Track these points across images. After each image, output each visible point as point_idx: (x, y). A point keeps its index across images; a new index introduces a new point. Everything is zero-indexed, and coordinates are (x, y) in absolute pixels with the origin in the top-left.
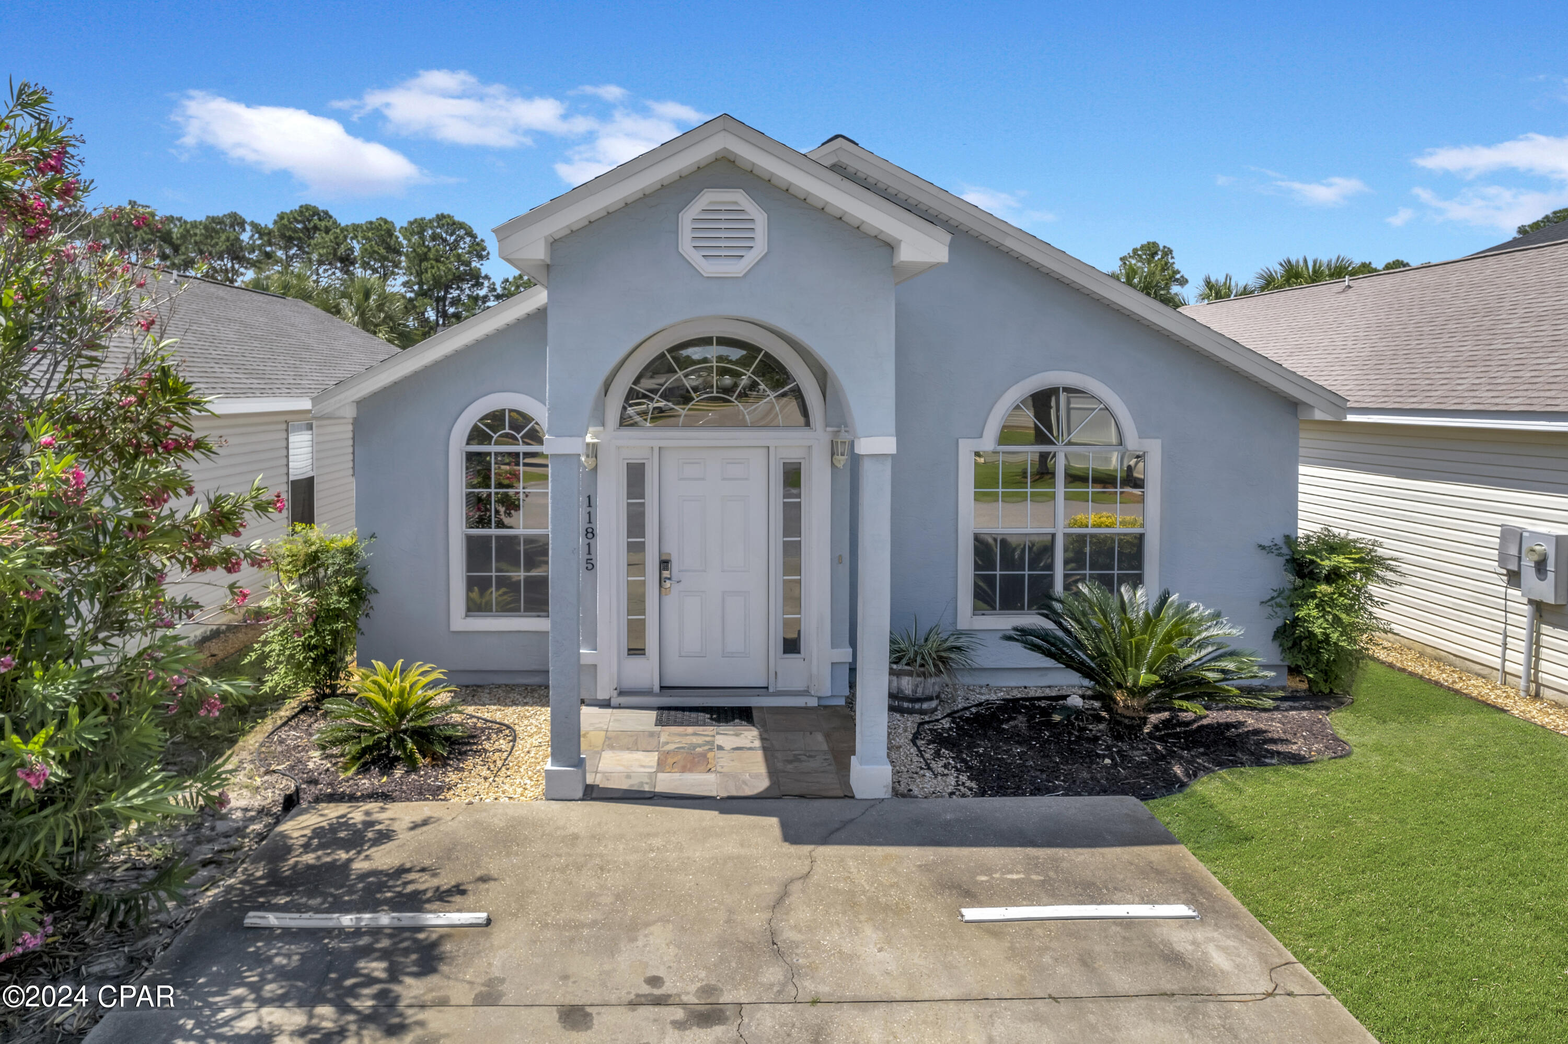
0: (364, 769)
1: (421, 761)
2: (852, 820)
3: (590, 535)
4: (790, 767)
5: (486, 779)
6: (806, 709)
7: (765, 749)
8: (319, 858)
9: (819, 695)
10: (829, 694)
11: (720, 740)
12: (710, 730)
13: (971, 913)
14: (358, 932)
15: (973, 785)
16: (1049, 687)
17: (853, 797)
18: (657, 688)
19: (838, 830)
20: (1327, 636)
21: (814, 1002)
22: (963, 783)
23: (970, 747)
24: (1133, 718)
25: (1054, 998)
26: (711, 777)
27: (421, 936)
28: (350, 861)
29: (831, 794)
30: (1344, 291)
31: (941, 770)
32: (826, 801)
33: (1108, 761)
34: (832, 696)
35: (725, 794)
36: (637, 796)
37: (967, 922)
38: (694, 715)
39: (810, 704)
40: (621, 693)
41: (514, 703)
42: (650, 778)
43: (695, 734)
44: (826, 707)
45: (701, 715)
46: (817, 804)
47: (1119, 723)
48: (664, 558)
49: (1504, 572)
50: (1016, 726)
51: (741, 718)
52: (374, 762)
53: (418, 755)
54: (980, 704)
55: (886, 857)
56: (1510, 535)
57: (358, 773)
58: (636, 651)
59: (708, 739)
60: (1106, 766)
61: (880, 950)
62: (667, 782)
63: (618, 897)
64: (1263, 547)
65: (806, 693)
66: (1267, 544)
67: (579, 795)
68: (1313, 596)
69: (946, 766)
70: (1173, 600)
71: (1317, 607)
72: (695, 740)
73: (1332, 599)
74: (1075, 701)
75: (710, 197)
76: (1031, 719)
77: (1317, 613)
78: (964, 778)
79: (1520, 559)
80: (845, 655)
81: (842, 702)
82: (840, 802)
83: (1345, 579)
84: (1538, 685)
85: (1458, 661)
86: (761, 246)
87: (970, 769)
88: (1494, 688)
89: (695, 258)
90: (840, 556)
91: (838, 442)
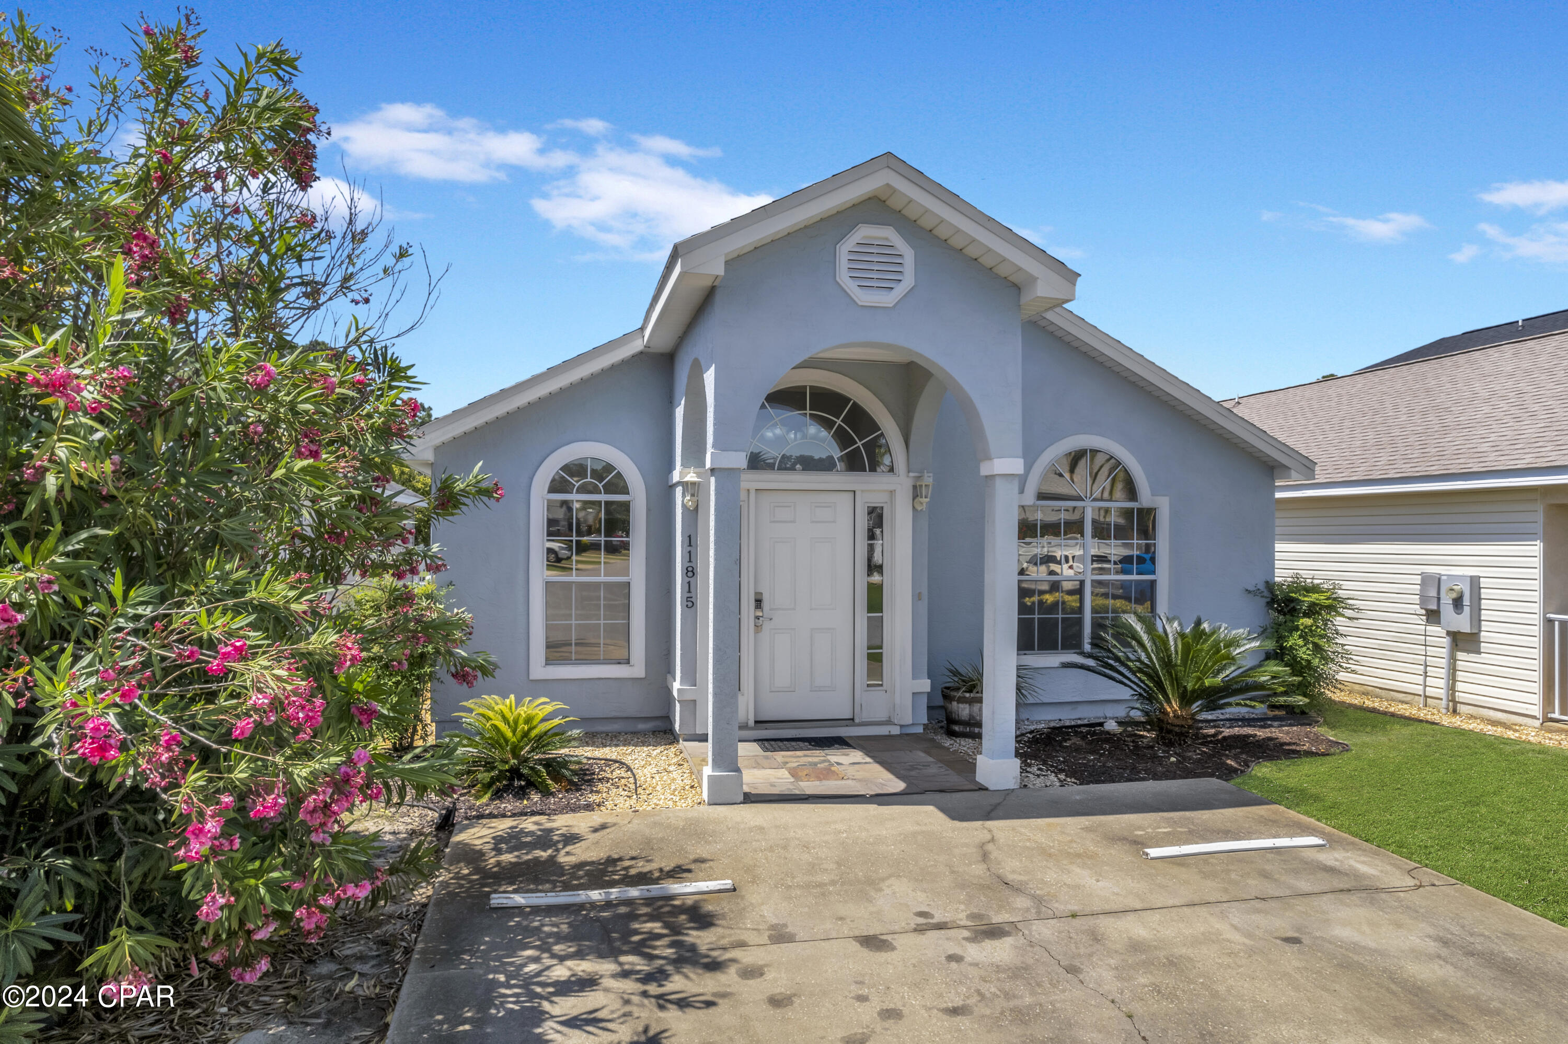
0: (498, 795)
1: (553, 787)
2: (999, 803)
3: (690, 574)
4: (913, 773)
5: (629, 797)
6: (890, 737)
7: (878, 762)
8: (517, 857)
9: (902, 723)
10: (910, 722)
11: (833, 759)
12: (818, 753)
13: (1154, 852)
14: (609, 905)
15: (1073, 780)
16: (1079, 719)
17: (987, 789)
18: (751, 723)
19: (992, 810)
20: (1309, 662)
21: (1074, 916)
22: (1064, 780)
23: (1051, 757)
24: (1182, 726)
25: (1263, 899)
26: (848, 782)
27: (676, 903)
28: (552, 859)
29: (965, 788)
30: (1234, 406)
31: (1038, 772)
32: (966, 793)
33: (1173, 759)
34: (913, 724)
35: (871, 793)
36: (792, 798)
37: (1152, 859)
38: (794, 743)
39: (893, 733)
42: (793, 785)
43: (806, 756)
44: (907, 734)
45: (801, 744)
46: (959, 795)
47: (1169, 732)
48: (758, 597)
49: (1423, 612)
50: (1075, 744)
51: (840, 744)
52: (506, 789)
53: (549, 782)
54: (1032, 732)
55: (1049, 825)
56: (1429, 581)
57: (491, 799)
59: (822, 758)
60: (1172, 763)
61: (1098, 881)
62: (809, 787)
63: (839, 864)
64: (1249, 591)
65: (889, 722)
66: (1251, 588)
67: (741, 798)
68: (1297, 628)
69: (1039, 769)
70: (1205, 626)
71: (1300, 637)
72: (810, 759)
73: (1311, 630)
74: (1111, 726)
75: (864, 232)
76: (1084, 737)
77: (1301, 642)
78: (1062, 776)
79: (1439, 599)
80: (925, 685)
81: (920, 730)
82: (977, 793)
83: (1320, 614)
84: (1455, 703)
85: (1383, 693)
86: (908, 280)
87: (1061, 771)
88: (1419, 709)
89: (851, 287)
90: (920, 593)
91: (921, 486)
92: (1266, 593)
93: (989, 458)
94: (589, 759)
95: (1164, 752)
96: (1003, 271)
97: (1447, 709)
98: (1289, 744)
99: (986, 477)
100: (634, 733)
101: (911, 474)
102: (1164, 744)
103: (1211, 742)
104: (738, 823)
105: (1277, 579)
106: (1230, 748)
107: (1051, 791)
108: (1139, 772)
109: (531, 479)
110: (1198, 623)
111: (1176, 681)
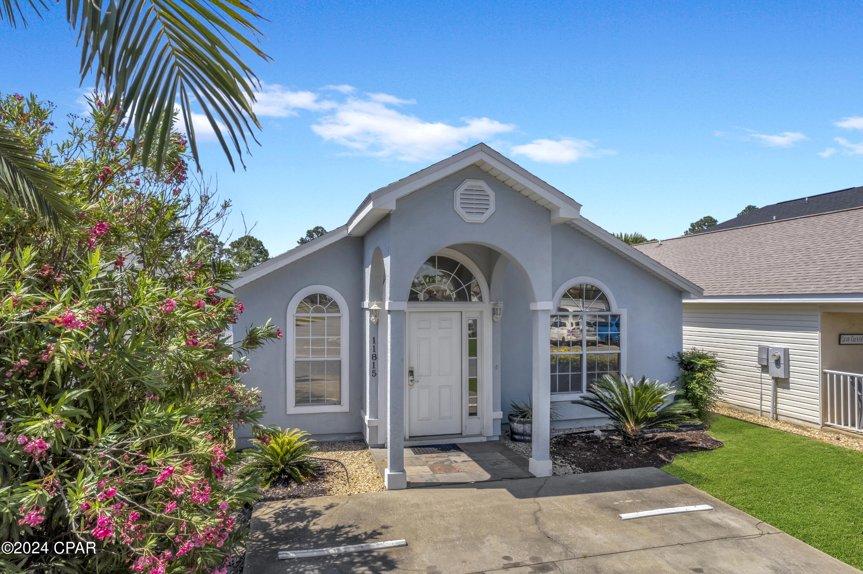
0: (274, 485)
1: (303, 479)
2: (542, 486)
3: (374, 358)
4: (495, 467)
5: (345, 484)
6: (481, 443)
7: (474, 460)
8: (287, 526)
9: (488, 435)
10: (492, 435)
11: (452, 458)
12: (444, 454)
13: (624, 516)
14: (340, 556)
15: (580, 469)
16: (581, 428)
17: (535, 477)
18: (407, 437)
19: (539, 490)
20: (701, 396)
21: (585, 557)
22: (575, 469)
23: (568, 454)
24: (636, 435)
25: (682, 544)
26: (461, 474)
27: (375, 554)
28: (306, 526)
29: (523, 476)
30: (659, 246)
31: (561, 464)
32: (524, 480)
33: (631, 455)
34: (494, 436)
35: (474, 481)
36: (433, 485)
37: (624, 520)
38: (430, 449)
39: (483, 441)
42: (433, 476)
43: (438, 457)
44: (491, 441)
46: (520, 481)
47: (629, 438)
48: (411, 369)
49: (760, 366)
50: (579, 445)
51: (455, 449)
52: (277, 482)
53: (301, 476)
54: (556, 437)
56: (763, 350)
57: (271, 487)
59: (446, 458)
60: (631, 457)
61: (596, 534)
62: (442, 477)
63: (460, 527)
64: (669, 358)
65: (481, 435)
66: (671, 356)
67: (406, 486)
68: (694, 378)
69: (562, 462)
70: (647, 381)
71: (697, 383)
72: (440, 459)
73: (702, 379)
74: (598, 433)
75: (469, 183)
76: (584, 441)
77: (697, 386)
78: (574, 466)
79: (768, 360)
80: (500, 415)
81: (497, 439)
82: (530, 479)
83: (706, 370)
84: (777, 415)
85: (740, 408)
86: (492, 208)
87: (573, 463)
88: (758, 418)
89: (462, 213)
90: (497, 366)
91: (497, 309)
92: (678, 359)
93: (535, 301)
94: (321, 459)
95: (627, 450)
96: (541, 203)
97: (773, 418)
98: (692, 443)
99: (533, 310)
100: (344, 442)
101: (492, 302)
102: (626, 445)
103: (651, 443)
104: (405, 502)
105: (684, 350)
106: (661, 446)
107: (568, 477)
108: (614, 463)
109: (287, 305)
110: (644, 379)
111: (633, 413)
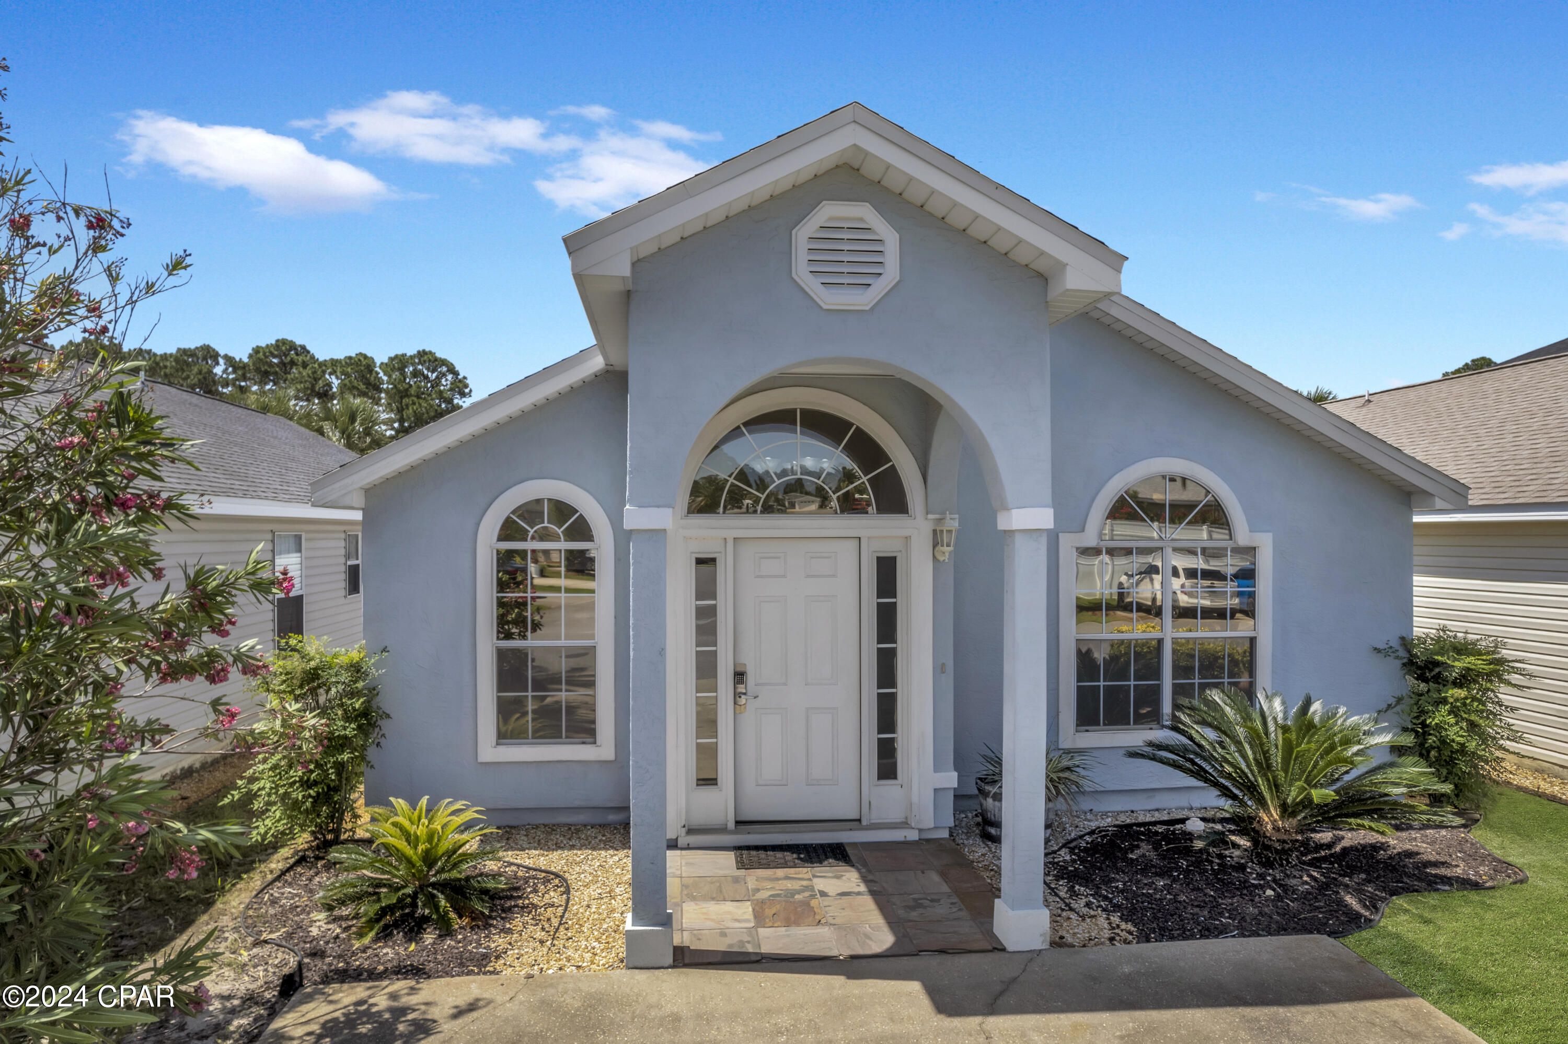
1: (457, 922)
2: (1014, 980)
4: (914, 915)
5: (542, 942)
6: (905, 844)
7: (872, 893)
9: (921, 827)
10: (932, 825)
11: (820, 884)
12: (804, 872)
15: (1130, 926)
16: (1157, 810)
17: (1004, 950)
18: (731, 825)
19: (1002, 993)
20: (1463, 745)
22: (1118, 926)
23: (1108, 881)
24: (1284, 842)
26: (824, 931)
29: (976, 946)
30: (1364, 405)
31: (1085, 910)
32: (973, 956)
33: (1269, 892)
34: (936, 828)
35: (846, 952)
36: (740, 959)
38: (779, 855)
39: (909, 839)
40: (690, 831)
41: (558, 847)
42: (750, 934)
43: (787, 878)
44: (928, 841)
45: (789, 856)
46: (961, 960)
47: (1268, 848)
48: (739, 669)
50: (1144, 855)
51: (836, 859)
52: (396, 925)
53: (452, 915)
54: (1092, 832)
55: (1075, 1027)
57: (376, 940)
58: (707, 781)
59: (805, 883)
60: (1270, 898)
62: (772, 937)
64: (1377, 650)
65: (905, 825)
66: (1381, 646)
67: (670, 961)
68: (1444, 701)
69: (1088, 905)
70: (1316, 707)
71: (1450, 713)
72: (789, 885)
73: (1465, 704)
74: (1195, 825)
75: (830, 212)
76: (1156, 847)
77: (1451, 719)
78: (1115, 919)
80: (951, 779)
81: (945, 834)
82: (990, 956)
83: (1475, 682)
86: (891, 274)
87: (1117, 907)
89: (812, 285)
90: (943, 665)
91: (942, 531)
92: (1402, 653)
93: (1006, 508)
94: (529, 870)
95: (1261, 876)
96: (1021, 256)
98: (1436, 864)
99: (1005, 531)
100: (603, 826)
101: (930, 516)
102: (1260, 863)
103: (1324, 859)
105: (1417, 632)
106: (1350, 870)
107: (1092, 954)
108: (1221, 914)
109: (478, 524)
110: (1308, 703)
111: (1276, 786)
